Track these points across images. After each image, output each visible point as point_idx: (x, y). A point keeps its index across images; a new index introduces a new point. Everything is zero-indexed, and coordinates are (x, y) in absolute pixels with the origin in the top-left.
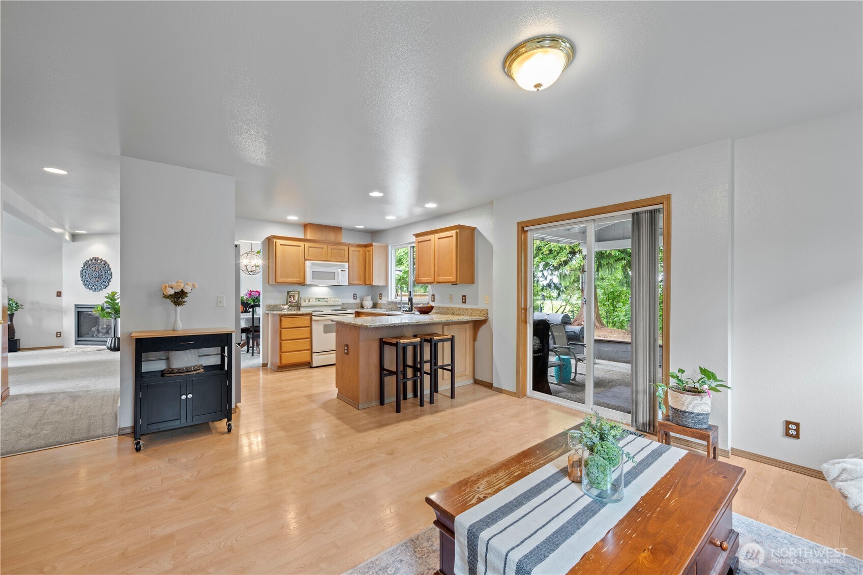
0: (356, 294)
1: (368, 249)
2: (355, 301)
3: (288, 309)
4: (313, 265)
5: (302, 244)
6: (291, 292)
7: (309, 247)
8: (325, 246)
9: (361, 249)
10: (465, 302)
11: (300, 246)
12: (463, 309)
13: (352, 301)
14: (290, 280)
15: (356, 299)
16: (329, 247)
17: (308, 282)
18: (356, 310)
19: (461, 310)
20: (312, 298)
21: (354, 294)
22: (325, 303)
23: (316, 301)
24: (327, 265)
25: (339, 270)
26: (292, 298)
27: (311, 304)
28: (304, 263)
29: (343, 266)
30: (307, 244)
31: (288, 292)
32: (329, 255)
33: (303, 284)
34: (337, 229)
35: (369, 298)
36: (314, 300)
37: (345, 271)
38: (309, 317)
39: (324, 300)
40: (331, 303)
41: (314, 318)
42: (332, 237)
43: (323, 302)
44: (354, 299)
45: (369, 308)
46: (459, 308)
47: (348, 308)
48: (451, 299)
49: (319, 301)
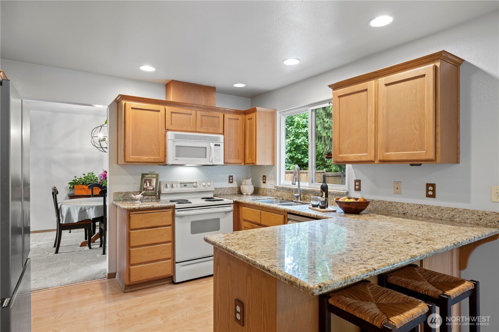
0: (232, 176)
1: (248, 116)
2: (231, 185)
3: (141, 200)
4: (177, 137)
5: (161, 108)
6: (147, 174)
7: (172, 113)
8: (193, 112)
9: (240, 117)
10: (433, 196)
11: (159, 111)
12: (430, 209)
13: (226, 185)
14: (145, 158)
15: (232, 182)
16: (199, 113)
17: (170, 161)
18: (235, 200)
19: (425, 209)
20: (176, 183)
21: (230, 177)
22: (193, 189)
23: (181, 187)
24: (196, 138)
25: (212, 145)
26: (148, 184)
27: (174, 190)
28: (165, 135)
29: (217, 139)
30: (169, 109)
31: (143, 175)
32: (199, 123)
33: (163, 163)
34: (209, 90)
35: (249, 181)
36: (179, 185)
37: (219, 145)
38: (170, 211)
39: (192, 184)
40: (200, 188)
41: (177, 213)
42: (202, 100)
43: (190, 187)
44: (230, 182)
45: (249, 195)
46: (421, 206)
47: (222, 194)
48: (397, 188)
49: (185, 186)
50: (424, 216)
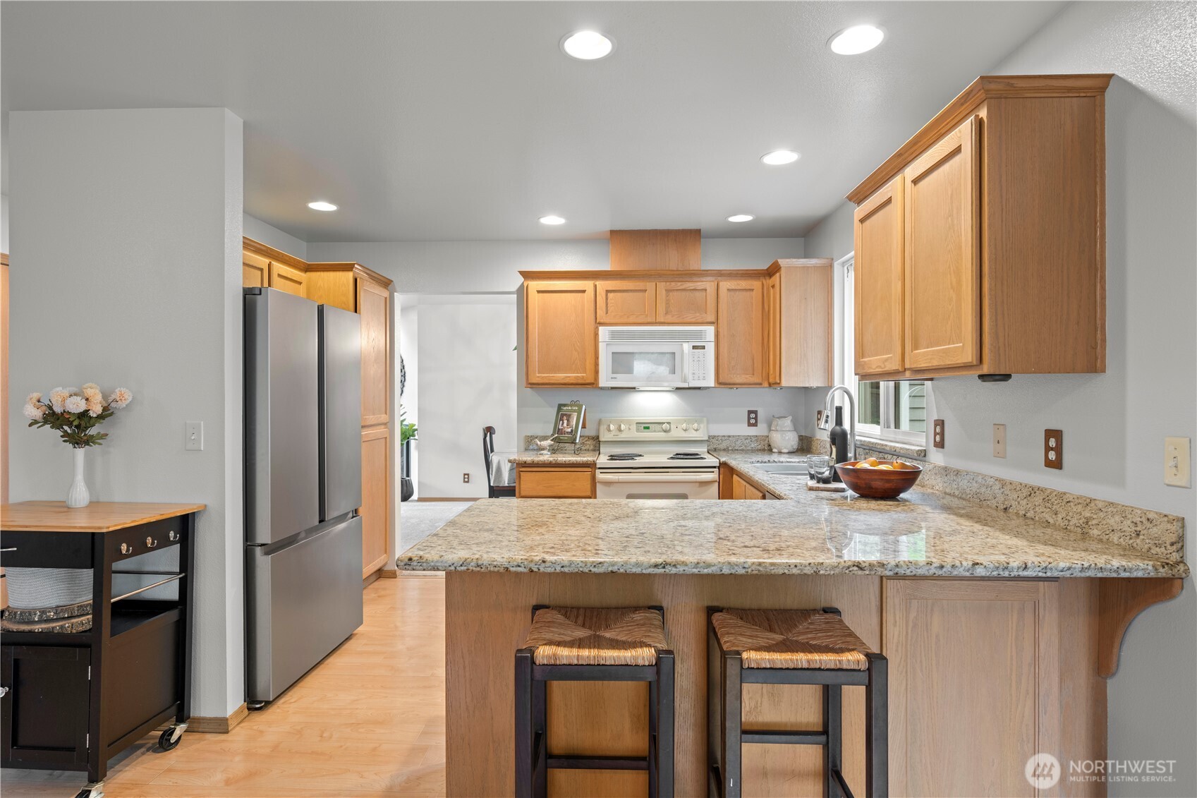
0: (755, 412)
1: (770, 282)
2: (752, 431)
4: (614, 335)
5: (587, 285)
6: (565, 405)
7: (608, 291)
8: (650, 286)
9: (756, 284)
11: (584, 291)
12: (1048, 497)
13: (744, 430)
14: (560, 376)
15: (755, 425)
16: (662, 286)
17: (603, 382)
18: (723, 460)
19: (1038, 499)
20: (629, 422)
21: (750, 412)
22: (659, 436)
23: (638, 430)
24: (652, 335)
25: (687, 347)
26: (565, 422)
27: (623, 437)
28: (596, 334)
29: (699, 335)
30: (602, 285)
31: (560, 406)
32: (661, 308)
33: (593, 384)
34: (689, 237)
35: (788, 422)
36: (634, 427)
37: (703, 347)
38: (585, 475)
39: (659, 426)
40: (677, 434)
41: (600, 476)
42: (672, 259)
43: (655, 431)
44: (750, 425)
45: (784, 453)
46: (1033, 491)
47: (730, 448)
48: (998, 443)
49: (645, 428)
50: (1037, 518)
